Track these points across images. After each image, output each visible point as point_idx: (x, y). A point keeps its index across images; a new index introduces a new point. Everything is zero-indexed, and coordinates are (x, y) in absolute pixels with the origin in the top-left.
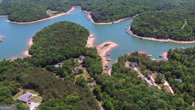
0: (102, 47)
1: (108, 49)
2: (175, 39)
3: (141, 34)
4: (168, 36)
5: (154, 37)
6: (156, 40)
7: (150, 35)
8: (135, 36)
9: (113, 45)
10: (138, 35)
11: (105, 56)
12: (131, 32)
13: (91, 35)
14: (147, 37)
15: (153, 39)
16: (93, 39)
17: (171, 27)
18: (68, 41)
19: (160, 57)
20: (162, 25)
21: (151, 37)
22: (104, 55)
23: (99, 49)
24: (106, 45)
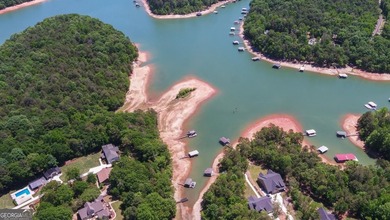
0: (173, 102)
1: (189, 107)
2: (365, 68)
3: (276, 51)
4: (347, 58)
5: (309, 62)
6: (315, 69)
7: (298, 56)
8: (259, 56)
9: (203, 91)
10: (266, 55)
11: (181, 139)
12: (246, 42)
13: (142, 57)
14: (291, 59)
15: (308, 68)
16: (146, 69)
17: (351, 30)
18: (71, 89)
19: (339, 136)
20: (326, 25)
21: (300, 61)
22: (177, 133)
23: (164, 109)
24: (184, 94)
